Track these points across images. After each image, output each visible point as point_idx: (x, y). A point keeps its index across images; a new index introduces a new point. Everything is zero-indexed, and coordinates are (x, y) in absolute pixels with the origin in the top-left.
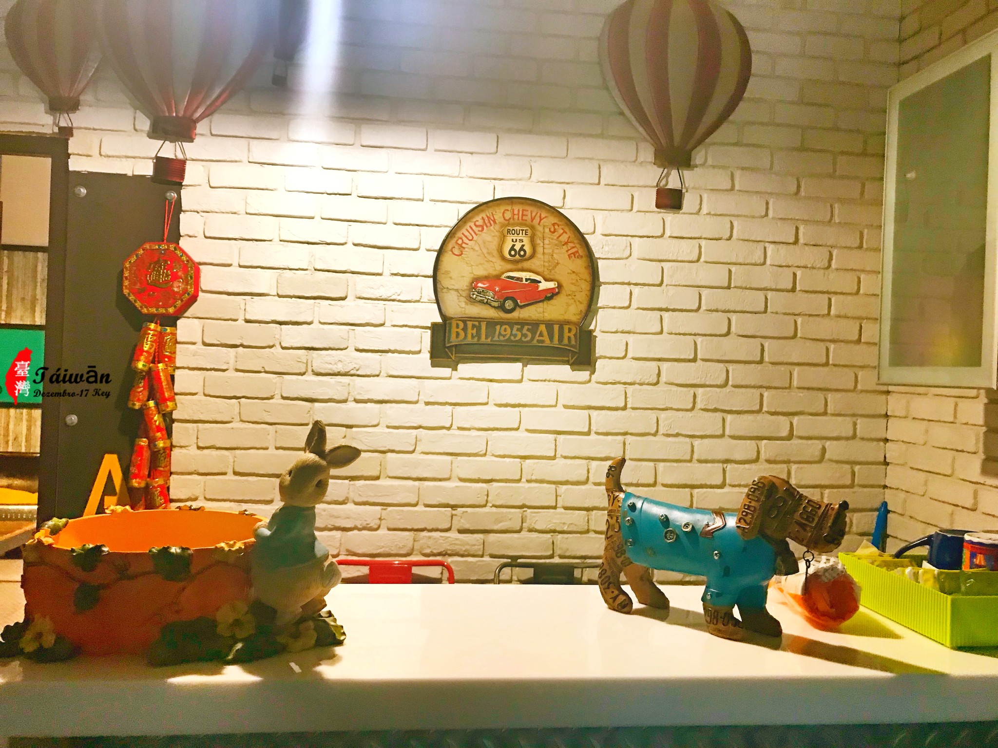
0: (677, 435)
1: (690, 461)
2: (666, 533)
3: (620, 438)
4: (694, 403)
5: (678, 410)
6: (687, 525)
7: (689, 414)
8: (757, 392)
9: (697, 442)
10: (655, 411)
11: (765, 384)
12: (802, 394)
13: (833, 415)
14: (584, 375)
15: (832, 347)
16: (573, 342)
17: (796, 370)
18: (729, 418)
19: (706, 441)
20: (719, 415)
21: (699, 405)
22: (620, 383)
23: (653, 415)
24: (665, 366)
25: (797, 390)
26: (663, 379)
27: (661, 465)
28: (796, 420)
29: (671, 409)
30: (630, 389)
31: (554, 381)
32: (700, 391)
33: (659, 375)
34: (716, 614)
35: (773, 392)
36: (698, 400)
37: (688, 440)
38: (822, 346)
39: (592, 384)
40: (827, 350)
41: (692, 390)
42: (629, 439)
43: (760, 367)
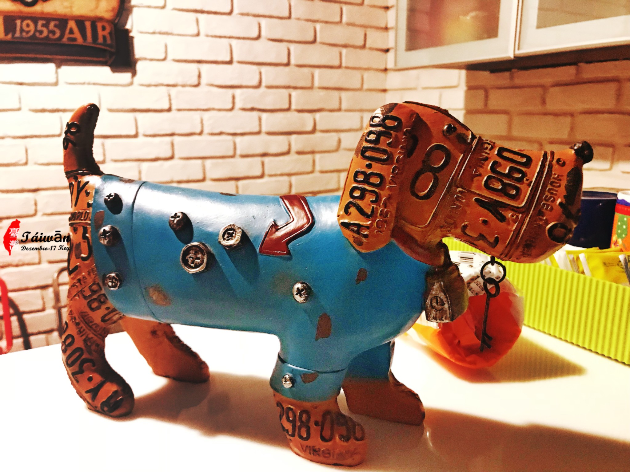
0: (221, 133)
1: (233, 156)
2: (186, 253)
3: (168, 139)
4: (234, 103)
5: (220, 110)
6: (229, 232)
7: (230, 114)
8: (285, 92)
9: (238, 139)
10: (199, 112)
11: (293, 84)
12: (323, 93)
13: (347, 111)
14: (125, 77)
15: (344, 51)
16: (109, 41)
17: (317, 72)
18: (264, 116)
19: (246, 138)
20: (255, 114)
21: (238, 105)
22: (162, 85)
23: (197, 116)
24: (204, 68)
25: (318, 90)
26: (204, 81)
27: (208, 162)
28: (318, 116)
29: (213, 109)
30: (173, 91)
31: (94, 84)
32: (238, 92)
33: (199, 76)
34: (304, 416)
35: (299, 91)
36: (237, 100)
37: (230, 137)
38: (336, 50)
39: (135, 86)
40: (341, 54)
41: (230, 92)
42: (176, 139)
43: (287, 69)
